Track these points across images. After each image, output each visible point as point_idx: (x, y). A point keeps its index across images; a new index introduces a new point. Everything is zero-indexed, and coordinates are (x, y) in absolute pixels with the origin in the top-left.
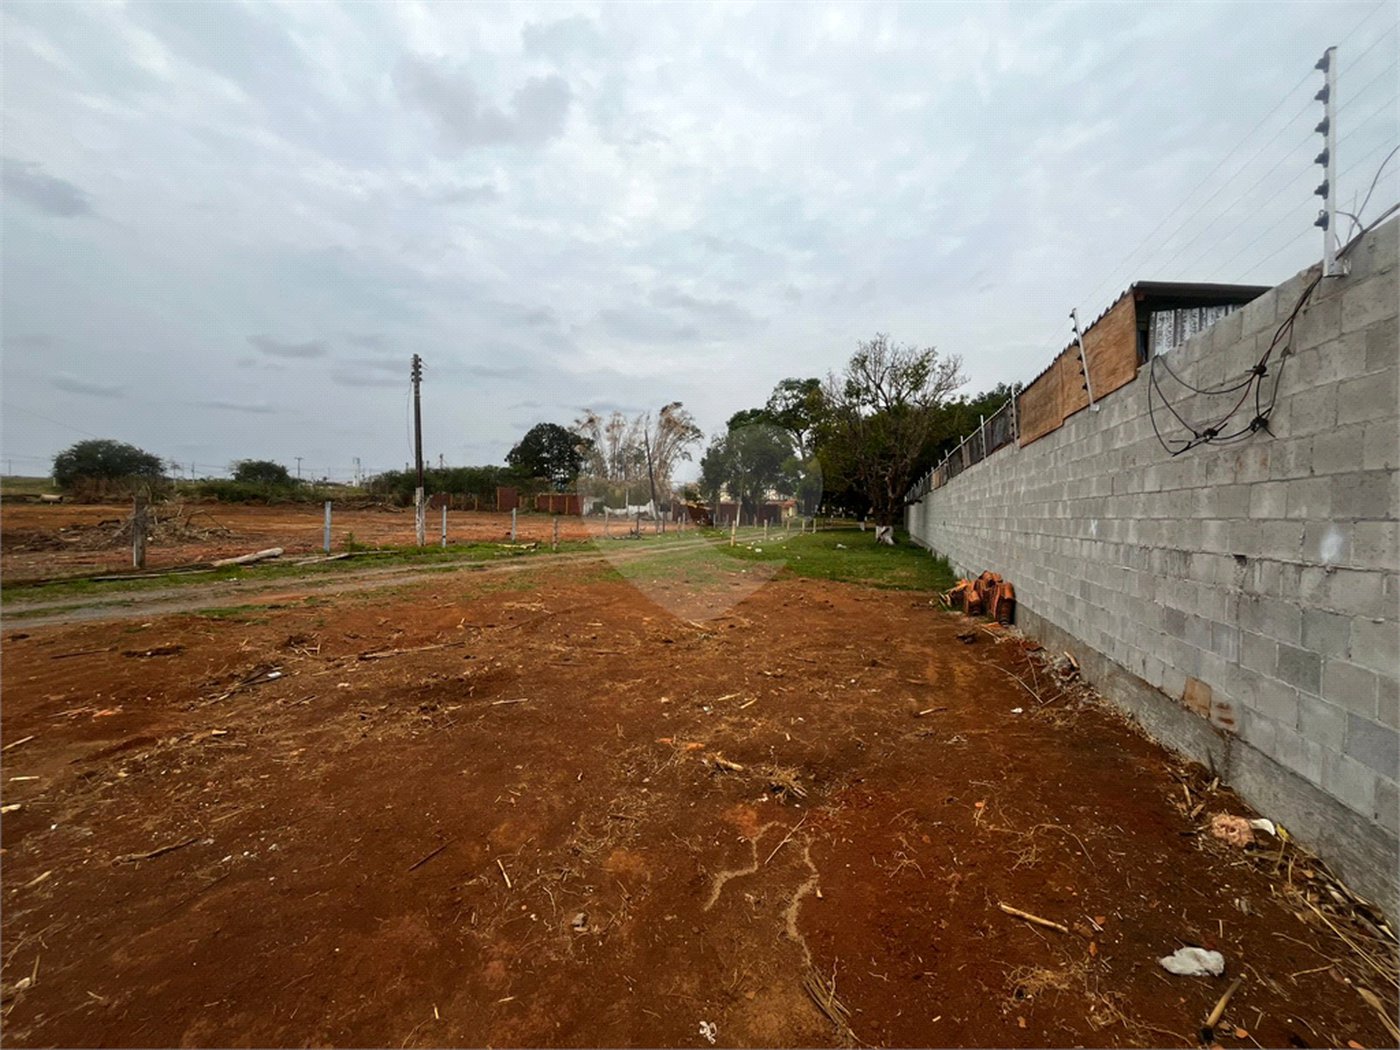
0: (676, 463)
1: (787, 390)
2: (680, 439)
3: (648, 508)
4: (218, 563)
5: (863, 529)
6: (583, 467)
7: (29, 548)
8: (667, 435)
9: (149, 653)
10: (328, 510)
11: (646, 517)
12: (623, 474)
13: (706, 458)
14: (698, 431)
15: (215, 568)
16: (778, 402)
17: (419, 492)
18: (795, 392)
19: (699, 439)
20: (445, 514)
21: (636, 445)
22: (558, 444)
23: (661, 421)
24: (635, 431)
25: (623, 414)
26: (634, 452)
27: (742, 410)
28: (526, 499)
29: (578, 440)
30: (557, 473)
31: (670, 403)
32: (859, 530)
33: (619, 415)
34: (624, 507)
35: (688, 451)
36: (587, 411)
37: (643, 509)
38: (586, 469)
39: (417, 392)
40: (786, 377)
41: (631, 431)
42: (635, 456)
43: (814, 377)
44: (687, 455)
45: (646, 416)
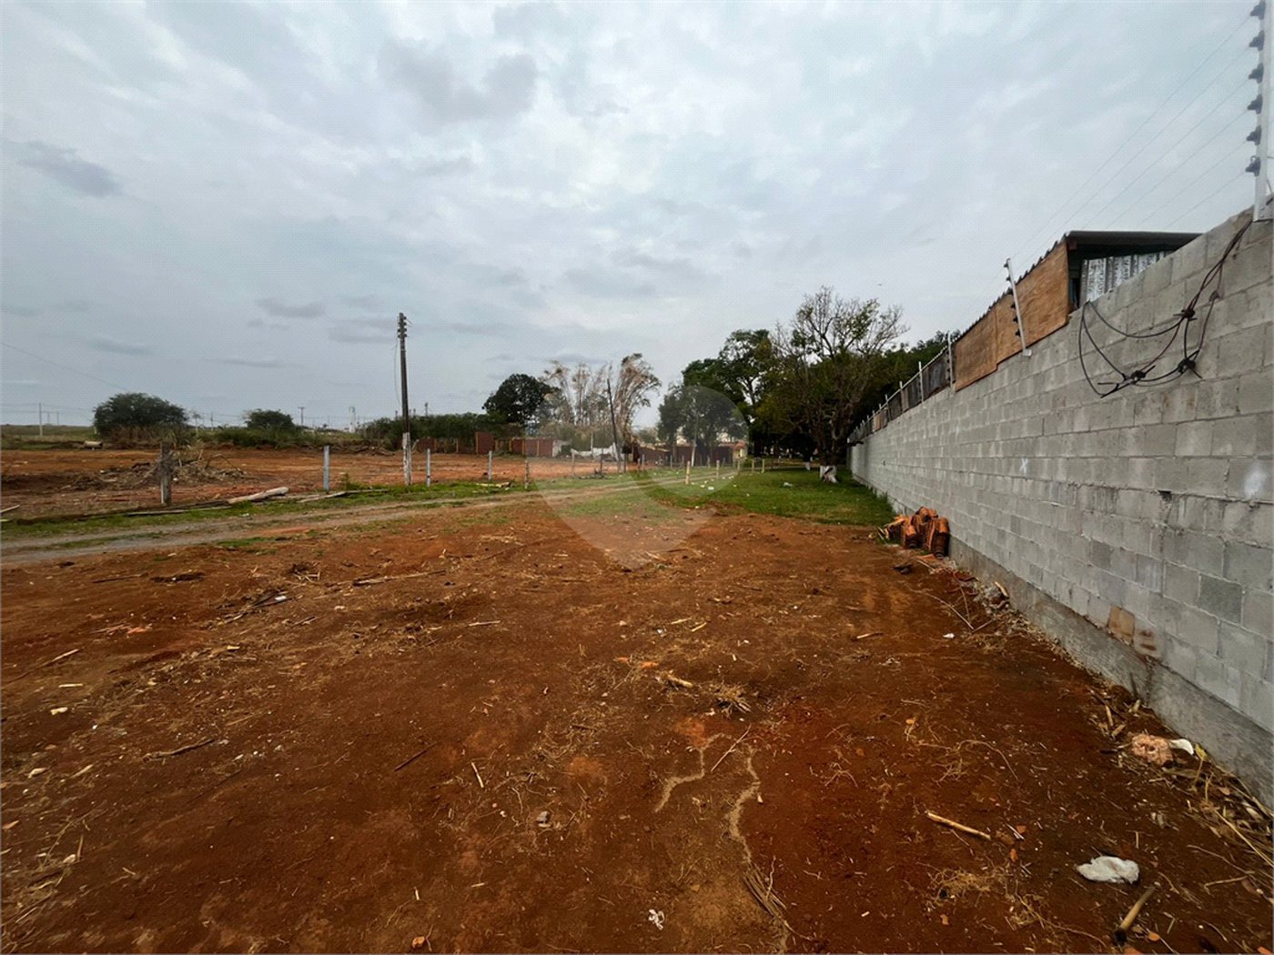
0: (636, 408)
1: (738, 341)
2: (639, 387)
3: (611, 450)
4: (233, 501)
5: (808, 468)
6: (552, 414)
7: (75, 488)
8: (628, 383)
9: (174, 579)
10: (326, 453)
11: (609, 458)
12: (588, 419)
13: (663, 404)
14: (656, 379)
15: (230, 505)
16: (730, 352)
17: (406, 437)
18: (745, 343)
19: (657, 387)
20: (429, 456)
21: (600, 393)
22: (530, 393)
23: (622, 371)
24: (599, 380)
25: (587, 364)
26: (598, 399)
27: (696, 360)
28: (502, 443)
29: (547, 389)
30: (529, 419)
31: (630, 355)
32: (804, 469)
33: (584, 365)
34: (590, 450)
35: (647, 398)
36: (556, 362)
37: (606, 451)
38: (555, 415)
39: (403, 347)
40: (738, 329)
41: (595, 380)
42: (600, 403)
43: (763, 329)
44: (646, 402)
45: (608, 366)
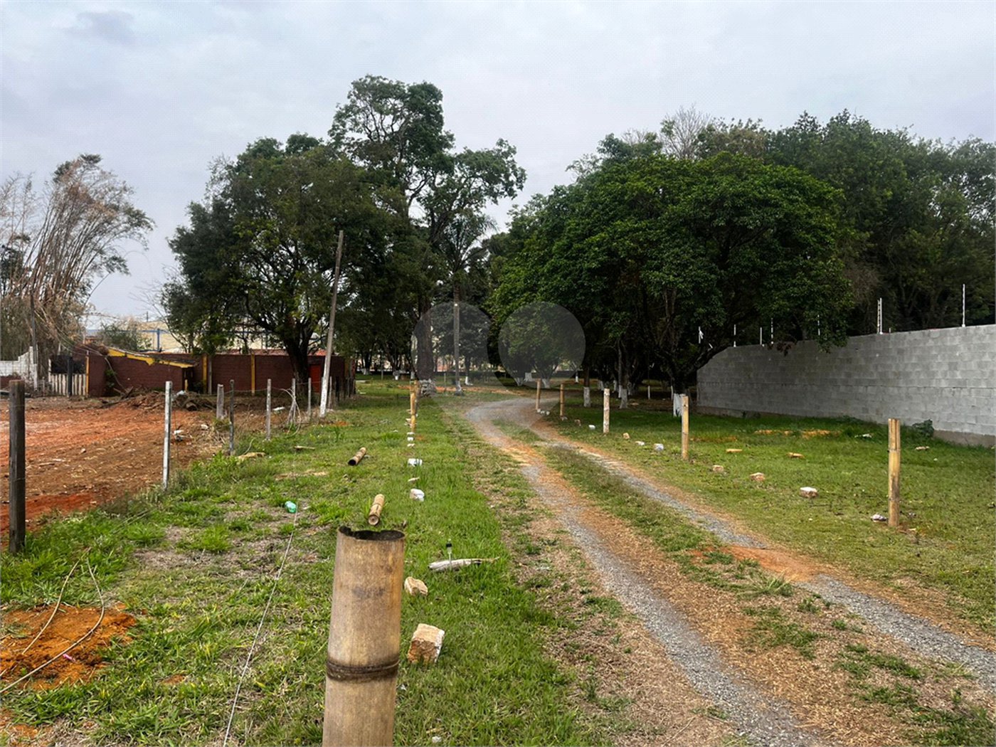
0: (95, 278)
2: (100, 231)
8: (72, 222)
14: (137, 214)
19: (141, 231)
23: (56, 195)
31: (72, 157)
35: (120, 255)
37: (10, 369)
44: (117, 263)
45: (22, 183)
